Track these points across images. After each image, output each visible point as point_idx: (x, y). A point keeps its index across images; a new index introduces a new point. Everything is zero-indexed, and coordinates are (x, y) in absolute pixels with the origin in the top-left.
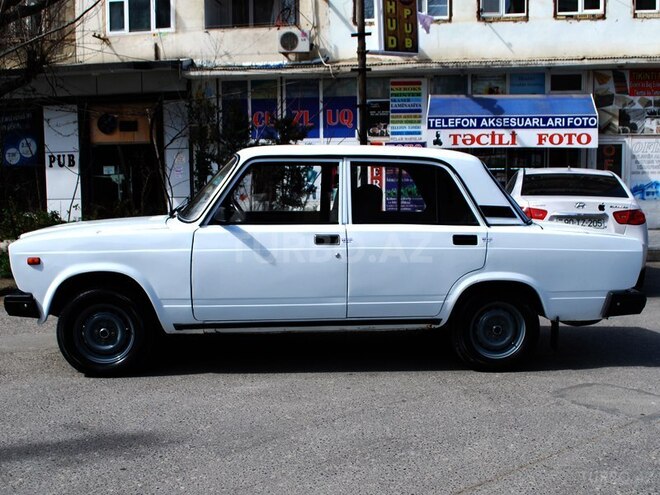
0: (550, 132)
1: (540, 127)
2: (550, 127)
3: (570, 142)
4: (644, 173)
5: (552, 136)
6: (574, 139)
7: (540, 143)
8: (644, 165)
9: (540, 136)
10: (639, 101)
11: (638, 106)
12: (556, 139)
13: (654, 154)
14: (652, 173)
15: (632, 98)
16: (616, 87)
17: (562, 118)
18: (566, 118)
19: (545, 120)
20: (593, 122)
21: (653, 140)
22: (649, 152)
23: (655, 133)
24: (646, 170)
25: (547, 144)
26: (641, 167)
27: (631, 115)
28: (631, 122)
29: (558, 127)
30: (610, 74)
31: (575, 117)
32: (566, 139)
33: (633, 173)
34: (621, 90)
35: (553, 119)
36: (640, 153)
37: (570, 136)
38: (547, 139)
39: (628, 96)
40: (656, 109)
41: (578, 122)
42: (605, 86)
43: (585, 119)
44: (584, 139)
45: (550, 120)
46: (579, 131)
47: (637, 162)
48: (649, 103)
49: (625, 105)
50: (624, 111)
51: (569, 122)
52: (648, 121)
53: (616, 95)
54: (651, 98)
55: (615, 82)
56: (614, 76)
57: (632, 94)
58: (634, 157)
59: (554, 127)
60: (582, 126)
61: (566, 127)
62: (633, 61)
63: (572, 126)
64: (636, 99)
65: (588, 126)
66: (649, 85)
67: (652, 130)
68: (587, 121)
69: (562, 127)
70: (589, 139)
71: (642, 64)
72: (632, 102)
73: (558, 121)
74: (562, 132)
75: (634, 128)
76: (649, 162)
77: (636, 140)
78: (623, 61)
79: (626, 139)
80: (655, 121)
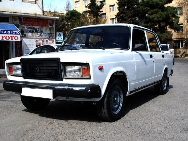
0: (5, 35)
1: (2, 34)
2: (5, 34)
3: (12, 39)
4: (29, 49)
5: (6, 37)
6: (13, 38)
7: (2, 39)
8: (29, 47)
9: (2, 37)
10: (26, 27)
11: (26, 29)
12: (7, 38)
13: (31, 43)
14: (31, 49)
15: (24, 26)
16: (20, 22)
17: (9, 31)
18: (10, 31)
19: (4, 31)
20: (18, 33)
21: (31, 39)
22: (30, 43)
23: (31, 37)
24: (29, 48)
25: (5, 40)
26: (28, 48)
27: (24, 31)
28: (24, 33)
29: (8, 34)
30: (17, 18)
31: (13, 31)
32: (11, 38)
33: (26, 49)
34: (21, 23)
35: (6, 31)
36: (27, 43)
37: (12, 37)
38: (5, 38)
39: (23, 25)
40: (31, 30)
41: (14, 32)
42: (16, 22)
43: (16, 32)
44: (16, 38)
45: (5, 31)
46: (14, 35)
47: (27, 46)
48: (29, 28)
49: (22, 28)
50: (22, 30)
51: (11, 32)
52: (29, 33)
53: (20, 25)
54: (29, 26)
55: (19, 20)
56: (19, 19)
57: (24, 25)
58: (26, 44)
59: (7, 34)
60: (15, 34)
61: (10, 34)
62: (26, 15)
63: (12, 34)
64: (25, 26)
65: (17, 34)
66: (29, 22)
67: (30, 36)
68: (17, 32)
69: (9, 34)
70: (18, 38)
71: (28, 16)
72: (24, 27)
73: (8, 32)
74: (9, 35)
75: (25, 35)
76: (30, 46)
77: (26, 39)
78: (23, 14)
79: (23, 39)
80: (31, 34)
